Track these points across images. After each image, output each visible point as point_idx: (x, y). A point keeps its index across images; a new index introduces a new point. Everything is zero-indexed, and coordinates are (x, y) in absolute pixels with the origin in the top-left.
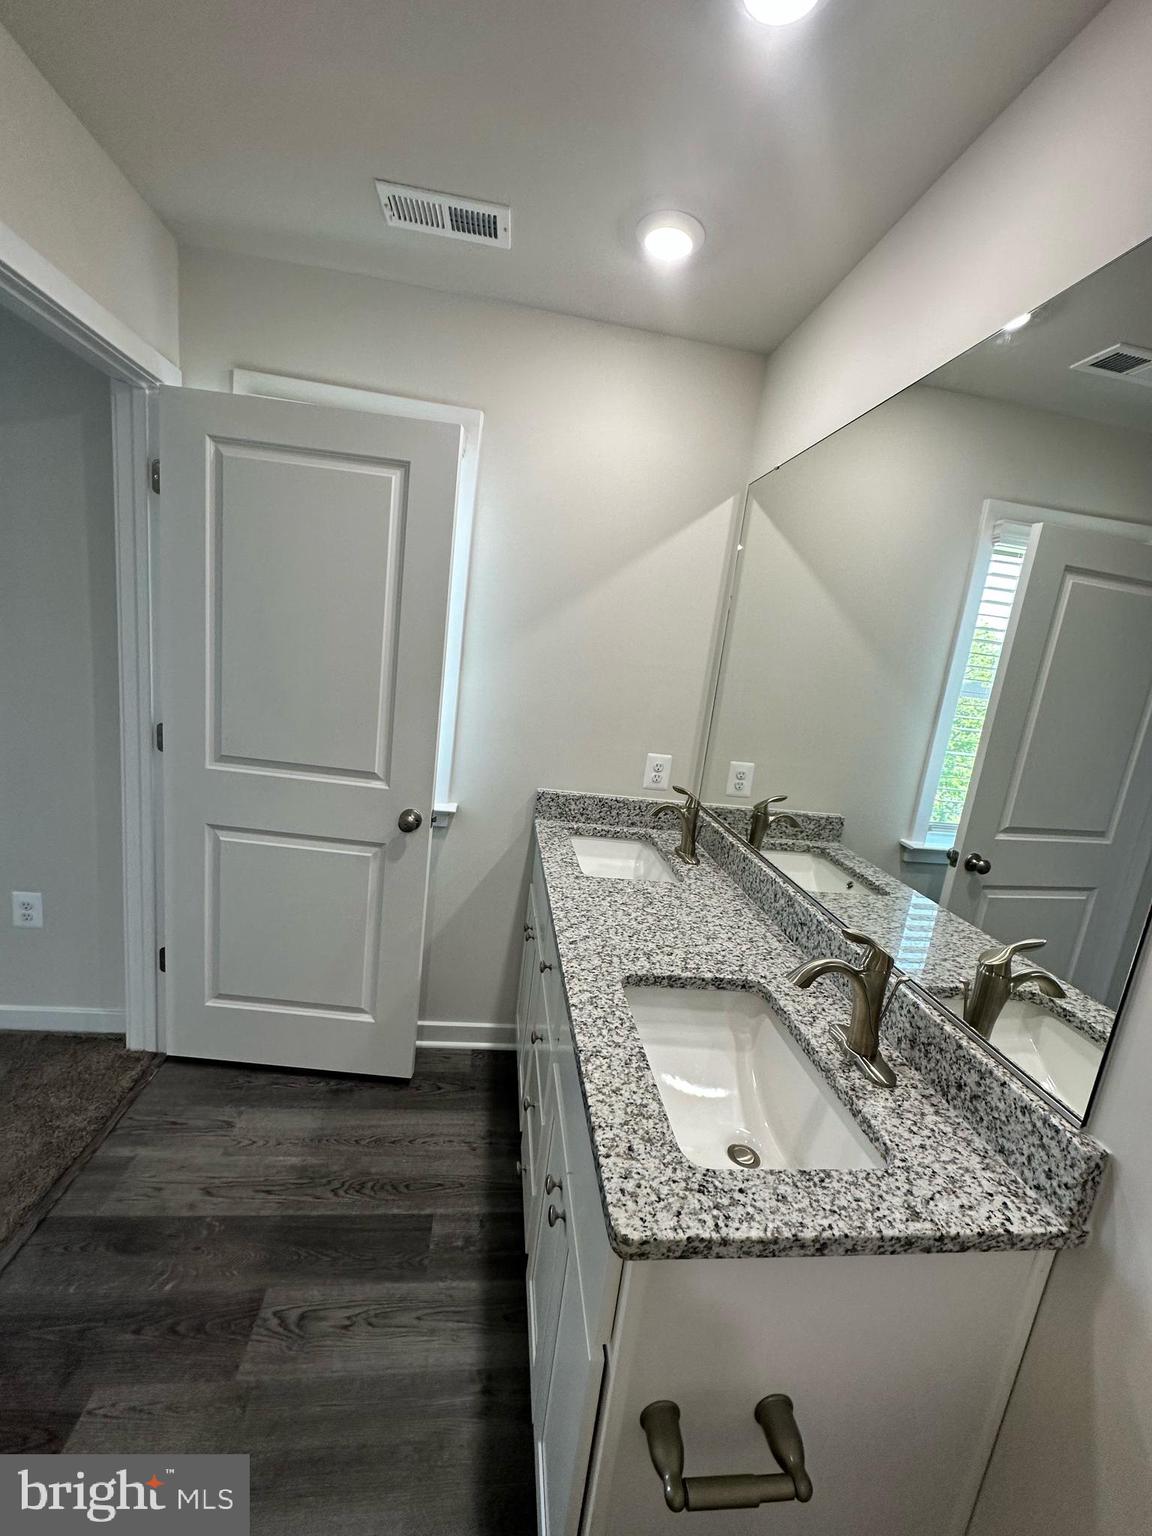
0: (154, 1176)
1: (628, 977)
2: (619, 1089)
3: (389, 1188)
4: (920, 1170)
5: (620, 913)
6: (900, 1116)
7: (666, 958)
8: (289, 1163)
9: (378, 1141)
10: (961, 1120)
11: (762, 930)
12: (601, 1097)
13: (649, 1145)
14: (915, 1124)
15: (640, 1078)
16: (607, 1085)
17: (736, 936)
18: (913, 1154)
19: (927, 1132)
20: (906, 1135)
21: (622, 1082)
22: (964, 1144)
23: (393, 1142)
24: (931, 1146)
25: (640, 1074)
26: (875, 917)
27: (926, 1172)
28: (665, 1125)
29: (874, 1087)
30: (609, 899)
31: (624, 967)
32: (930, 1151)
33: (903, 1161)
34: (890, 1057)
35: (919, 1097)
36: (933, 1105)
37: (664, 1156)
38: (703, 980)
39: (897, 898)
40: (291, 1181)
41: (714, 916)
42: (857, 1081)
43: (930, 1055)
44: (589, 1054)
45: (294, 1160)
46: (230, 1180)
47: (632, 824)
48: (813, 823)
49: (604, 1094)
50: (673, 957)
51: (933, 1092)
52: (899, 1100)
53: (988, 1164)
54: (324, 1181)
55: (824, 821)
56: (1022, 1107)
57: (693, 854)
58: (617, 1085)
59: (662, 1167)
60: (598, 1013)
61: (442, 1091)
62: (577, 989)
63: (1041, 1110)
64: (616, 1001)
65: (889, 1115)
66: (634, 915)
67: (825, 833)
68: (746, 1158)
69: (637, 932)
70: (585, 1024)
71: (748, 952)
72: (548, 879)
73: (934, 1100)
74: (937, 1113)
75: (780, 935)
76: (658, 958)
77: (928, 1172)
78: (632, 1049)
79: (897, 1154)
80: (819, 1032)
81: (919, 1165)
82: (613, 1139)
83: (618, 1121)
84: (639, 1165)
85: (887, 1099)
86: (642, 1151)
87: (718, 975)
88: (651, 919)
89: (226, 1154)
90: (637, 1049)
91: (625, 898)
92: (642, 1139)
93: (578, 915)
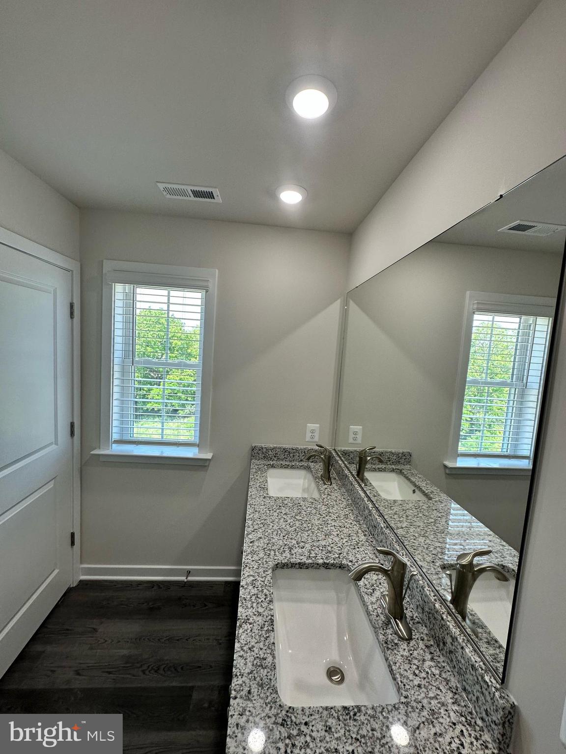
0: (52, 663)
1: (277, 564)
2: (253, 647)
3: (173, 669)
4: (414, 704)
5: (282, 520)
6: (410, 663)
7: (300, 551)
8: (122, 654)
9: (170, 639)
10: (446, 664)
11: (356, 528)
12: (242, 653)
13: (260, 688)
14: (418, 668)
15: (266, 638)
16: (247, 644)
17: (342, 533)
18: (413, 693)
19: (423, 675)
20: (411, 677)
21: (256, 641)
22: (444, 683)
23: (178, 640)
24: (425, 685)
25: (267, 635)
26: (421, 515)
27: (418, 706)
28: (273, 673)
29: (399, 640)
30: (278, 511)
31: (275, 558)
32: (423, 689)
33: (406, 697)
34: (412, 617)
35: (424, 647)
36: (431, 653)
37: (267, 697)
38: (318, 564)
39: (436, 501)
40: (122, 665)
41: (332, 520)
42: (390, 636)
43: (430, 620)
44: (243, 621)
45: (125, 652)
46: (91, 665)
47: (301, 460)
48: (395, 456)
49: (244, 651)
50: (303, 550)
51: (432, 643)
52: (411, 650)
53: (456, 699)
54: (139, 665)
55: (401, 454)
56: (471, 665)
57: (329, 479)
58: (253, 644)
59: (264, 705)
60: (255, 591)
61: (207, 607)
62: (246, 575)
63: (480, 669)
64: (266, 583)
65: (404, 662)
66: (289, 521)
67: (402, 461)
68: (337, 677)
69: (288, 533)
70: (245, 600)
71: (346, 544)
72: (249, 499)
73: (432, 650)
74: (432, 659)
75: (366, 531)
76: (296, 551)
77: (419, 706)
78: (267, 617)
79: (403, 692)
80: (374, 600)
81: (415, 701)
82: (241, 685)
83: (247, 671)
84: (252, 705)
85: (404, 649)
86: (255, 694)
87: (325, 561)
88: (297, 523)
89: (91, 649)
90: (270, 617)
91: (287, 510)
92: (258, 684)
93: (259, 522)
